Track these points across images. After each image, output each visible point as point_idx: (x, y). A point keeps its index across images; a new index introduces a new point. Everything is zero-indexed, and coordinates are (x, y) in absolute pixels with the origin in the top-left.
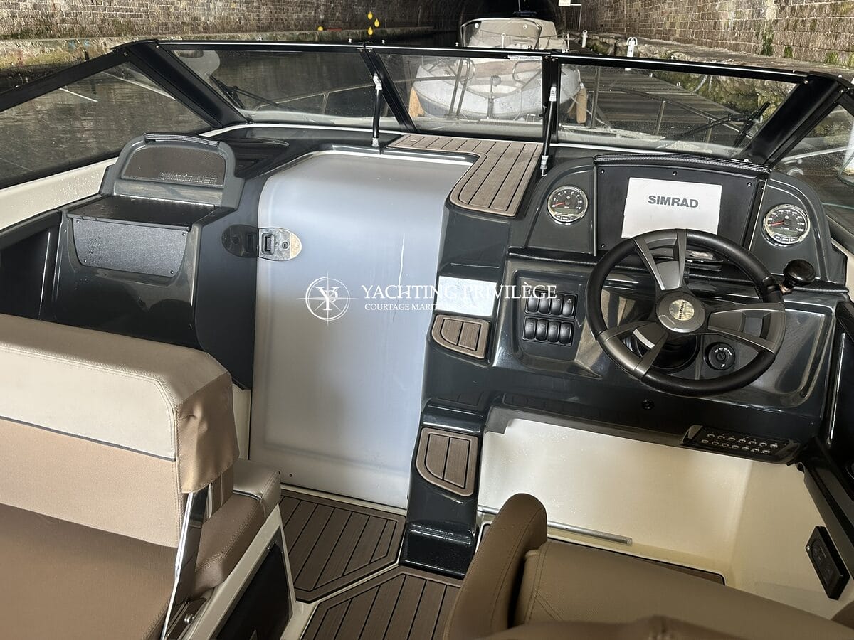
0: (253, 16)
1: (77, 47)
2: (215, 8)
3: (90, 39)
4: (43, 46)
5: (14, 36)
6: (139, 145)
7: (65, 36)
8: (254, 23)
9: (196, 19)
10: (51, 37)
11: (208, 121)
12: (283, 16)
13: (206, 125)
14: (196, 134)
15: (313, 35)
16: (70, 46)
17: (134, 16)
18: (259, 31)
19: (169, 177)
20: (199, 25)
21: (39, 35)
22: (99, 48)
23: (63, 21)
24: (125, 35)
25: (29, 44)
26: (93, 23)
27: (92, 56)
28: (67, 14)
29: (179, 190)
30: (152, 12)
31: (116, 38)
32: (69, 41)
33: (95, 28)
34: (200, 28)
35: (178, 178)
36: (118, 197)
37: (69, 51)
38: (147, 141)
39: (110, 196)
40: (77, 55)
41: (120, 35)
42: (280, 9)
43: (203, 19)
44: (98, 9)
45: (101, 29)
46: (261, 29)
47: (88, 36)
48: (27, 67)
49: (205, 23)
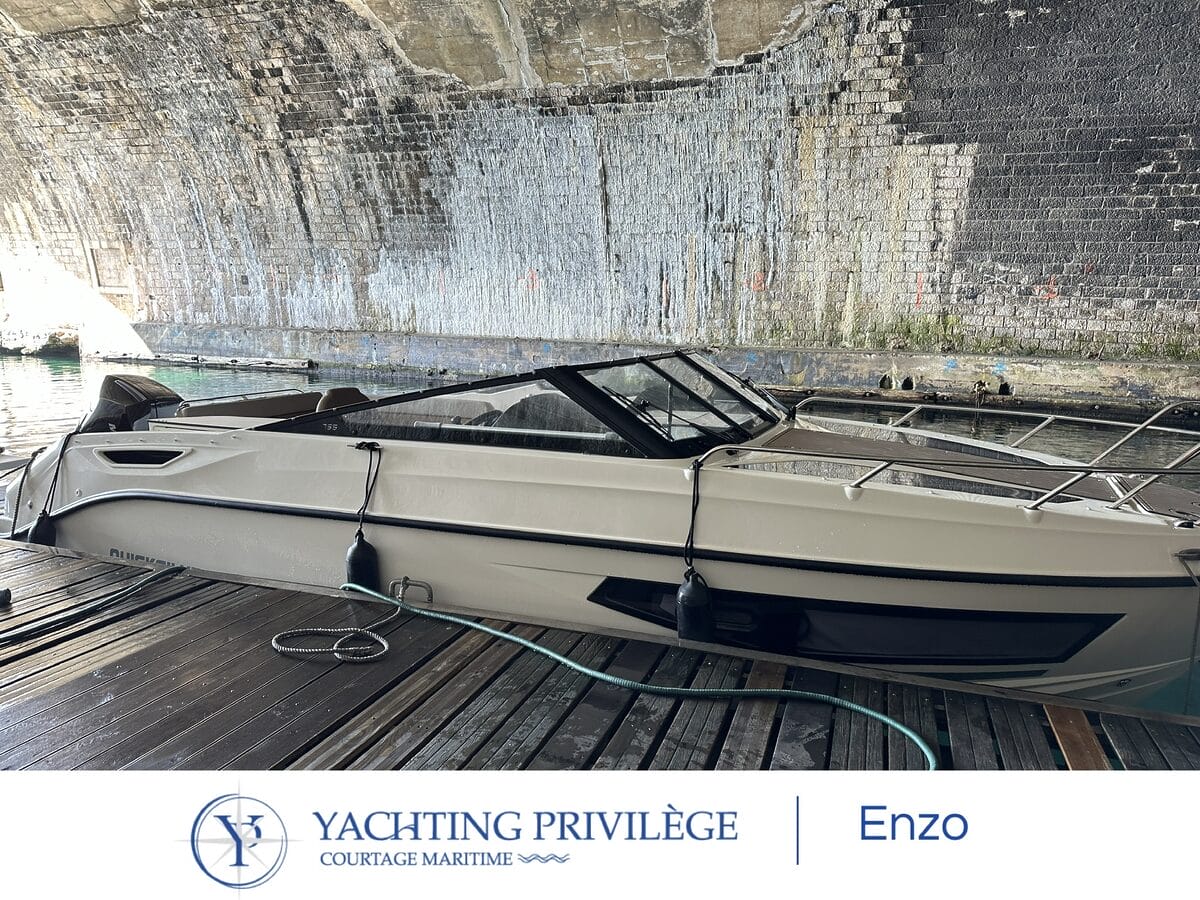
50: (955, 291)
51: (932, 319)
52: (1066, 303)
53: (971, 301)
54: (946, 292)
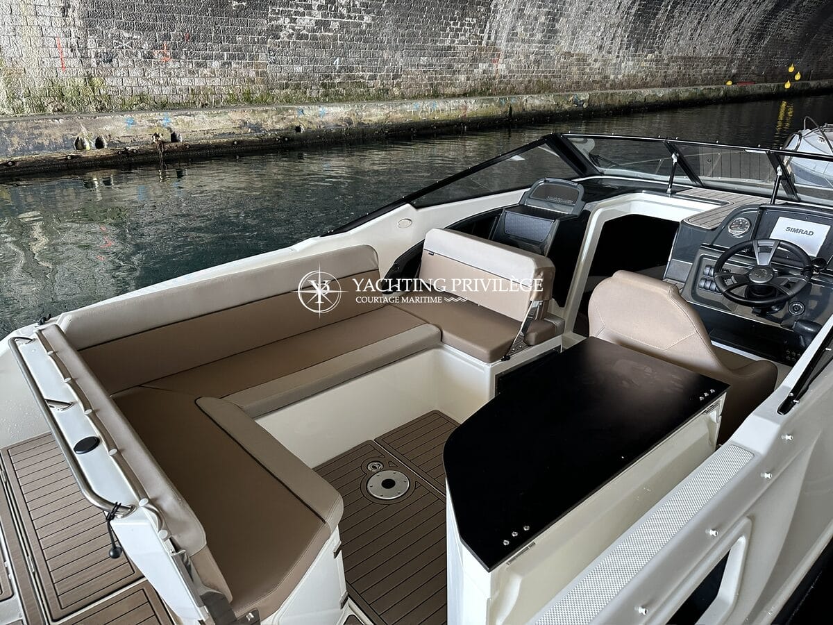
0: (661, 73)
1: (506, 103)
2: (626, 67)
3: (517, 96)
4: (482, 103)
5: (465, 95)
6: (541, 183)
7: (498, 94)
8: (660, 79)
9: (606, 77)
10: (490, 95)
11: (578, 173)
12: (691, 72)
13: (577, 174)
14: (570, 179)
15: (719, 90)
16: (501, 103)
17: (554, 77)
18: (663, 87)
19: (550, 199)
20: (607, 82)
21: (482, 93)
22: (522, 104)
23: (500, 82)
24: (544, 92)
25: (473, 101)
26: (521, 83)
27: (515, 110)
28: (505, 77)
29: (554, 205)
30: (570, 73)
31: (536, 96)
32: (502, 99)
33: (522, 87)
34: (608, 85)
35: (555, 199)
36: (526, 206)
37: (499, 107)
38: (545, 181)
39: (523, 205)
40: (504, 110)
41: (539, 92)
42: (690, 65)
43: (612, 77)
44: (528, 72)
45: (526, 88)
46: (664, 85)
47: (516, 94)
48: (468, 118)
49: (614, 81)
50: (93, 56)
51: (80, 82)
52: (177, 65)
53: (108, 65)
54: (85, 57)
